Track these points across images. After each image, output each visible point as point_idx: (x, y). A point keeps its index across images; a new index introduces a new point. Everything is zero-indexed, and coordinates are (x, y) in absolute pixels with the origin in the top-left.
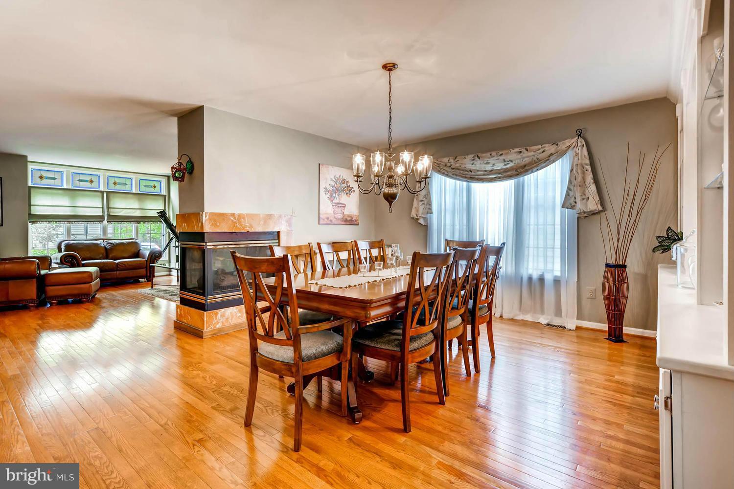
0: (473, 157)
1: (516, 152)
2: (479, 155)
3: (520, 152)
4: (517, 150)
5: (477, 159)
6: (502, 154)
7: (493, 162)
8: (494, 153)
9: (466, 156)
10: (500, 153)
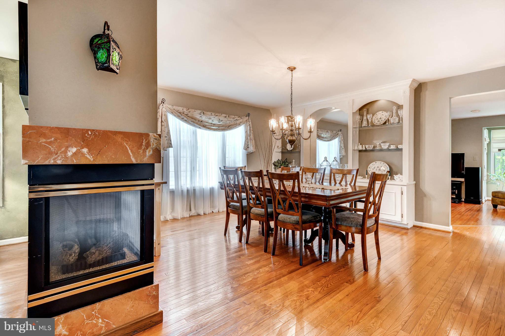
0: (201, 112)
1: (223, 116)
2: (204, 112)
3: (226, 117)
4: (225, 115)
5: (202, 114)
6: (217, 115)
7: (213, 119)
8: (213, 114)
9: (196, 111)
10: (217, 114)
